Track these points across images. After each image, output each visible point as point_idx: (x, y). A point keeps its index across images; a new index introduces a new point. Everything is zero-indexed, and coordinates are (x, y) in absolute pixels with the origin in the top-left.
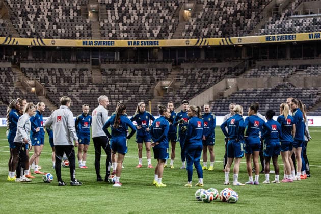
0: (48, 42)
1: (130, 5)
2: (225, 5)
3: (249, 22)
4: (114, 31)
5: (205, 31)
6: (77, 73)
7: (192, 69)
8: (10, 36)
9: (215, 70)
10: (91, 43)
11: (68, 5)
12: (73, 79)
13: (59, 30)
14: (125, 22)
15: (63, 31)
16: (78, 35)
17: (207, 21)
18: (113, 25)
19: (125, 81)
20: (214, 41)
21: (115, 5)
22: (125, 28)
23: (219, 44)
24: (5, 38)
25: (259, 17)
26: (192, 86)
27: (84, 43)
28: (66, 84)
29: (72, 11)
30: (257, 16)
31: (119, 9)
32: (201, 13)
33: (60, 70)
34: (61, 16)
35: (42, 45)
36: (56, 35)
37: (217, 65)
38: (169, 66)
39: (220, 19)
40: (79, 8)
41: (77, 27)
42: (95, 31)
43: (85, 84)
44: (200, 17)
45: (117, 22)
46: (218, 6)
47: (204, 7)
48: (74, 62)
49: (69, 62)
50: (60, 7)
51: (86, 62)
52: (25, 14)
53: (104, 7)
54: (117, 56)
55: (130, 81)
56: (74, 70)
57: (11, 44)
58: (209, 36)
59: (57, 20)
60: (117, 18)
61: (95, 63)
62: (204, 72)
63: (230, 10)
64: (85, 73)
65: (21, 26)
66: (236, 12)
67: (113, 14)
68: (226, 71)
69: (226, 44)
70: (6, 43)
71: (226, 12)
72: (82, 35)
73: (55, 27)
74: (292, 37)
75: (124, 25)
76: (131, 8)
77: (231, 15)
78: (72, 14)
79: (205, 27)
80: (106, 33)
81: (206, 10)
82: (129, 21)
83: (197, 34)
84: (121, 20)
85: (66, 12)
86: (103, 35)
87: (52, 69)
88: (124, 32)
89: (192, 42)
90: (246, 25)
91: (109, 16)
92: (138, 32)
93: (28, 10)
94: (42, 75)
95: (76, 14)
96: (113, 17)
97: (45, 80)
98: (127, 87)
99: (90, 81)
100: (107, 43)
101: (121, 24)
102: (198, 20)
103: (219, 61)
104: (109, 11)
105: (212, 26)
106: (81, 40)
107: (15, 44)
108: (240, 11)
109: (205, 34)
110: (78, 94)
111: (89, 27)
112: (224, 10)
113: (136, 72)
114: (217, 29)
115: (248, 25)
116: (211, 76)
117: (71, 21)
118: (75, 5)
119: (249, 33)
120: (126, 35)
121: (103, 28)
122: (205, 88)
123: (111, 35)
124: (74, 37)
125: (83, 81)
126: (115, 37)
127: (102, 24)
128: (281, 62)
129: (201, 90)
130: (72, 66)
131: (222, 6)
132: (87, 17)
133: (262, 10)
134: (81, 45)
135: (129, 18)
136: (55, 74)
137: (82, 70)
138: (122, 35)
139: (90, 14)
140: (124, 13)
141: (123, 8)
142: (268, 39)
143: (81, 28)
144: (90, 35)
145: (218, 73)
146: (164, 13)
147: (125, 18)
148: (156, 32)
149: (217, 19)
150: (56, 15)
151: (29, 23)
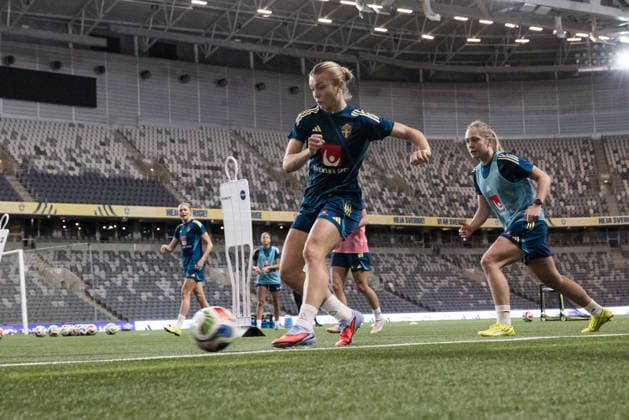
0: (557, 222)
6: (594, 258)
10: (610, 220)
11: (573, 177)
12: (590, 265)
13: (568, 208)
15: (573, 208)
16: (591, 211)
27: (601, 221)
28: (583, 270)
29: (579, 184)
33: (573, 254)
34: (568, 191)
36: (564, 213)
40: (587, 179)
41: (589, 203)
42: (612, 206)
43: (606, 269)
48: (587, 244)
49: (583, 244)
50: (565, 180)
51: (603, 243)
53: (619, 177)
56: (590, 254)
59: (564, 196)
61: (613, 244)
64: (603, 257)
72: (596, 212)
73: (562, 204)
78: (581, 188)
80: (626, 208)
85: (573, 185)
86: (623, 210)
87: (563, 254)
91: (626, 188)
95: (585, 187)
99: (611, 266)
104: (625, 181)
106: (598, 218)
110: (601, 281)
111: (604, 202)
117: (581, 195)
118: (582, 176)
121: (621, 202)
124: (586, 214)
125: (603, 266)
127: (619, 197)
130: (587, 249)
132: (599, 190)
134: (597, 224)
136: (567, 260)
137: (599, 254)
139: (602, 187)
143: (594, 203)
144: (605, 211)
150: (562, 190)
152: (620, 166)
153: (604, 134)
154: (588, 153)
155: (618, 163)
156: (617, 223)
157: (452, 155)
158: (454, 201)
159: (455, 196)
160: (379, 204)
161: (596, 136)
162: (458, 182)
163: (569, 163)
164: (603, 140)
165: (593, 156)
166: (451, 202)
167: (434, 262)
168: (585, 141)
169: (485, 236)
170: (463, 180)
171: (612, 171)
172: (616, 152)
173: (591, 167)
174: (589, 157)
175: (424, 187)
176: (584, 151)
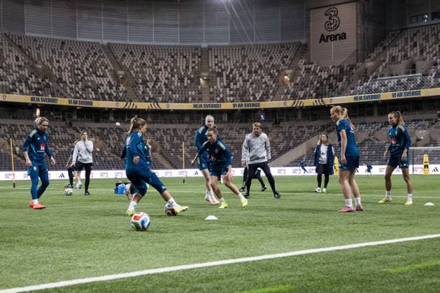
0: (163, 106)
1: (237, 73)
2: (321, 71)
3: (340, 85)
4: (221, 96)
5: (301, 94)
6: (189, 133)
7: (290, 127)
8: (131, 101)
9: (309, 127)
10: (201, 106)
11: (183, 74)
12: (185, 138)
13: (174, 96)
14: (231, 87)
15: (177, 96)
16: (190, 99)
17: (303, 85)
18: (221, 90)
19: (230, 138)
20: (309, 102)
21: (224, 73)
22: (232, 92)
23: (312, 104)
24: (125, 103)
25: (349, 81)
26: (288, 142)
27: (195, 106)
28: (179, 142)
29: (186, 79)
30: (348, 80)
31: (228, 77)
32: (299, 78)
33: (175, 130)
34: (177, 83)
35: (158, 108)
36: (170, 100)
37: (311, 123)
38: (270, 125)
39: (315, 83)
40: (192, 76)
41: (190, 93)
42: (206, 96)
44: (297, 82)
45: (225, 87)
46: (314, 71)
47: (302, 73)
48: (187, 123)
49: (183, 123)
50: (176, 76)
52: (145, 82)
53: (215, 75)
55: (235, 138)
56: (187, 129)
57: (131, 107)
58: (304, 98)
59: (173, 87)
60: (225, 84)
62: (300, 129)
63: (325, 75)
65: (140, 92)
66: (330, 76)
67: (222, 81)
68: (320, 128)
69: (319, 104)
70: (127, 107)
71: (321, 76)
72: (194, 99)
73: (170, 93)
74: (378, 97)
75: (231, 90)
76: (238, 76)
77: (325, 79)
78: (186, 82)
79: (302, 90)
80: (215, 98)
81: (303, 76)
82: (235, 87)
83: (294, 97)
84: (228, 86)
85: (181, 80)
86: (212, 99)
87: (167, 129)
88: (230, 96)
89: (289, 104)
90: (337, 87)
91: (218, 83)
92: (243, 96)
93: (148, 79)
94: (158, 135)
95: (189, 82)
96: (222, 84)
97: (161, 139)
98: (232, 143)
100: (215, 106)
101: (228, 89)
102: (296, 84)
103: (315, 119)
104: (218, 78)
105: (308, 89)
106: (193, 104)
107: (134, 107)
108: (333, 75)
109: (301, 96)
110: (188, 150)
111: (200, 93)
112: (319, 75)
113: (241, 130)
114: (312, 92)
115: (340, 87)
116: (306, 133)
117: (186, 87)
118: (189, 74)
119: (339, 94)
120: (232, 99)
121: (211, 93)
122: (299, 144)
123: (218, 99)
124: (186, 101)
126: (222, 100)
127: (212, 90)
128: (368, 119)
129: (295, 145)
130: (185, 126)
131: (317, 72)
132: (199, 83)
133: (353, 74)
134: (192, 108)
135: (235, 84)
136: (170, 134)
138: (228, 98)
139: (201, 81)
140: (231, 80)
141: (231, 76)
142: (355, 98)
143: (193, 93)
144: (200, 99)
145: (313, 130)
146: (267, 78)
147: (232, 84)
148: (258, 96)
149: (312, 83)
150: (172, 83)
151: (148, 89)
152: (217, 67)
153: (211, 44)
154: (197, 57)
155: (216, 65)
156: (206, 108)
157: (96, 54)
158: (88, 87)
159: (90, 84)
160: (23, 87)
161: (204, 45)
162: (95, 73)
163: (181, 64)
164: (210, 48)
165: (200, 59)
166: (85, 88)
168: (196, 49)
170: (100, 72)
171: (211, 70)
172: (216, 57)
173: (196, 67)
174: (197, 60)
175: (66, 76)
176: (194, 55)
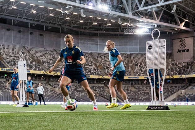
1: (143, 64)
2: (179, 64)
4: (139, 73)
5: (172, 73)
6: (126, 88)
9: (176, 87)
10: (131, 78)
14: (142, 70)
16: (126, 75)
17: (172, 70)
18: (138, 71)
19: (143, 91)
21: (138, 64)
22: (143, 72)
23: (177, 78)
24: (102, 76)
25: (192, 68)
26: (168, 92)
27: (129, 78)
31: (140, 66)
32: (170, 67)
37: (177, 85)
42: (132, 73)
43: (129, 92)
45: (139, 70)
47: (170, 65)
48: (125, 84)
51: (129, 84)
52: (107, 68)
53: (134, 65)
54: (140, 82)
55: (145, 91)
56: (125, 87)
58: (173, 75)
60: (139, 69)
61: (132, 84)
62: (172, 87)
64: (129, 88)
65: (106, 72)
66: (183, 66)
67: (138, 68)
68: (180, 87)
69: (180, 77)
70: (103, 78)
72: (128, 75)
75: (142, 71)
76: (144, 65)
77: (181, 67)
80: (136, 74)
81: (172, 66)
82: (144, 70)
83: (169, 74)
84: (141, 70)
86: (135, 75)
88: (142, 74)
89: (168, 77)
90: (187, 71)
91: (137, 69)
93: (108, 66)
96: (138, 69)
98: (145, 93)
99: (131, 91)
100: (137, 78)
101: (141, 71)
102: (169, 69)
104: (136, 67)
105: (174, 71)
106: (128, 77)
107: (105, 78)
110: (128, 95)
111: (130, 72)
112: (178, 66)
113: (147, 88)
114: (176, 72)
116: (175, 89)
119: (188, 74)
120: (143, 75)
121: (135, 72)
123: (138, 75)
125: (129, 91)
126: (139, 75)
127: (134, 71)
129: (172, 94)
131: (177, 64)
132: (129, 69)
133: (193, 65)
134: (128, 78)
135: (143, 69)
137: (128, 87)
138: (142, 75)
139: (130, 68)
141: (141, 65)
144: (130, 75)
145: (178, 88)
147: (142, 69)
149: (176, 69)
151: (109, 71)
152: (135, 62)
153: (131, 53)
154: (126, 58)
155: (134, 61)
156: (133, 79)
157: (87, 57)
158: (87, 70)
159: (87, 69)
161: (129, 53)
162: (88, 64)
164: (131, 54)
165: (127, 59)
167: (80, 87)
168: (125, 54)
169: (95, 81)
170: (90, 64)
171: (133, 63)
172: (134, 58)
173: (127, 62)
174: (126, 59)
